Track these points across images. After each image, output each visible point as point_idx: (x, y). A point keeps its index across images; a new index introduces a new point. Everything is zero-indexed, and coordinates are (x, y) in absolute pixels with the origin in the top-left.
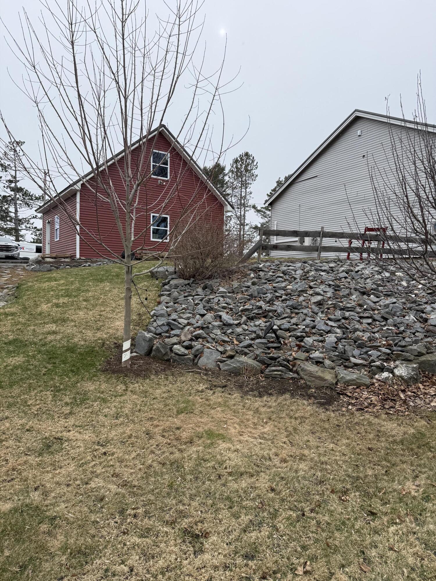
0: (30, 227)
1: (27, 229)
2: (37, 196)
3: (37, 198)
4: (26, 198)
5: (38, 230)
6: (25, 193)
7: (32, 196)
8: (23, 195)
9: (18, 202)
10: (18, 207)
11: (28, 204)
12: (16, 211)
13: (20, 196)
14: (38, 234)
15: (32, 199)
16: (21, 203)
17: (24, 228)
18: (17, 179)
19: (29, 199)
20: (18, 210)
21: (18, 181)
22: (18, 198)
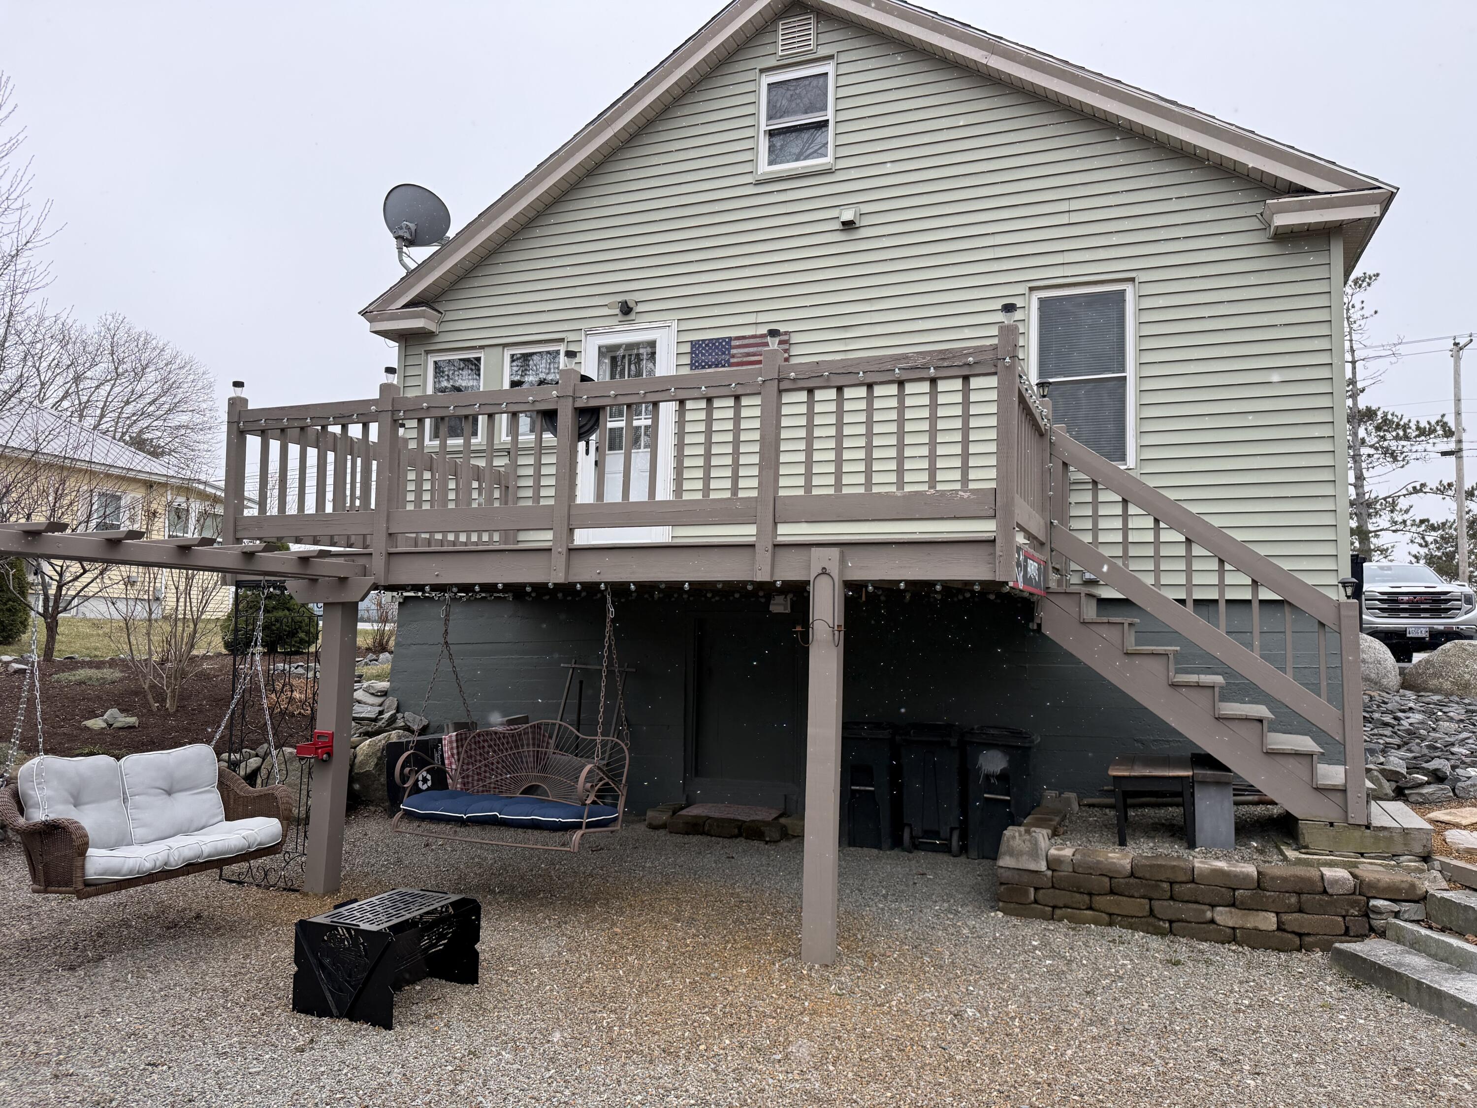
0: (1404, 522)
1: (1397, 527)
2: (1423, 424)
3: (1422, 432)
4: (1388, 436)
5: (1433, 528)
6: (1385, 420)
7: (1405, 427)
8: (1378, 428)
9: (1365, 451)
10: (1364, 465)
11: (1392, 455)
12: (1360, 478)
13: (1369, 434)
14: (1429, 539)
15: (1406, 438)
16: (1372, 451)
17: (1387, 525)
18: (1360, 385)
19: (1397, 438)
20: (1366, 474)
21: (1363, 391)
22: (1363, 441)
